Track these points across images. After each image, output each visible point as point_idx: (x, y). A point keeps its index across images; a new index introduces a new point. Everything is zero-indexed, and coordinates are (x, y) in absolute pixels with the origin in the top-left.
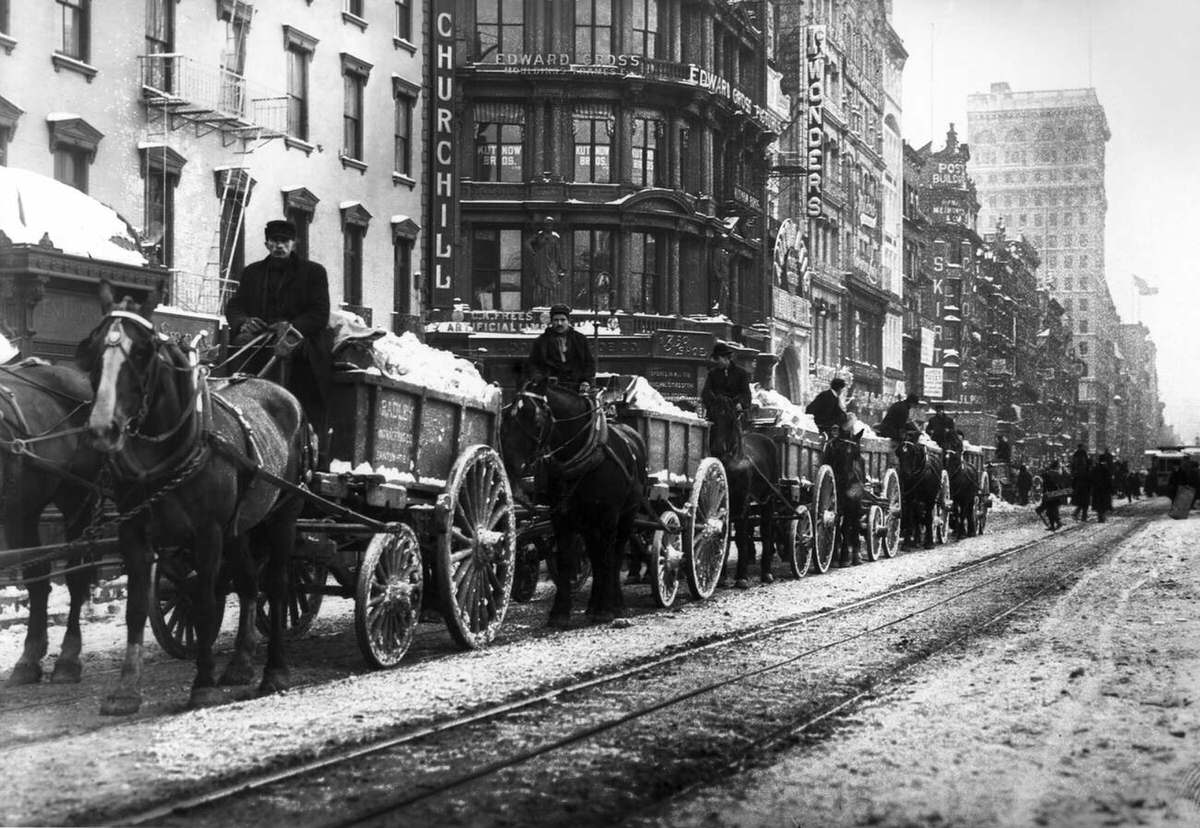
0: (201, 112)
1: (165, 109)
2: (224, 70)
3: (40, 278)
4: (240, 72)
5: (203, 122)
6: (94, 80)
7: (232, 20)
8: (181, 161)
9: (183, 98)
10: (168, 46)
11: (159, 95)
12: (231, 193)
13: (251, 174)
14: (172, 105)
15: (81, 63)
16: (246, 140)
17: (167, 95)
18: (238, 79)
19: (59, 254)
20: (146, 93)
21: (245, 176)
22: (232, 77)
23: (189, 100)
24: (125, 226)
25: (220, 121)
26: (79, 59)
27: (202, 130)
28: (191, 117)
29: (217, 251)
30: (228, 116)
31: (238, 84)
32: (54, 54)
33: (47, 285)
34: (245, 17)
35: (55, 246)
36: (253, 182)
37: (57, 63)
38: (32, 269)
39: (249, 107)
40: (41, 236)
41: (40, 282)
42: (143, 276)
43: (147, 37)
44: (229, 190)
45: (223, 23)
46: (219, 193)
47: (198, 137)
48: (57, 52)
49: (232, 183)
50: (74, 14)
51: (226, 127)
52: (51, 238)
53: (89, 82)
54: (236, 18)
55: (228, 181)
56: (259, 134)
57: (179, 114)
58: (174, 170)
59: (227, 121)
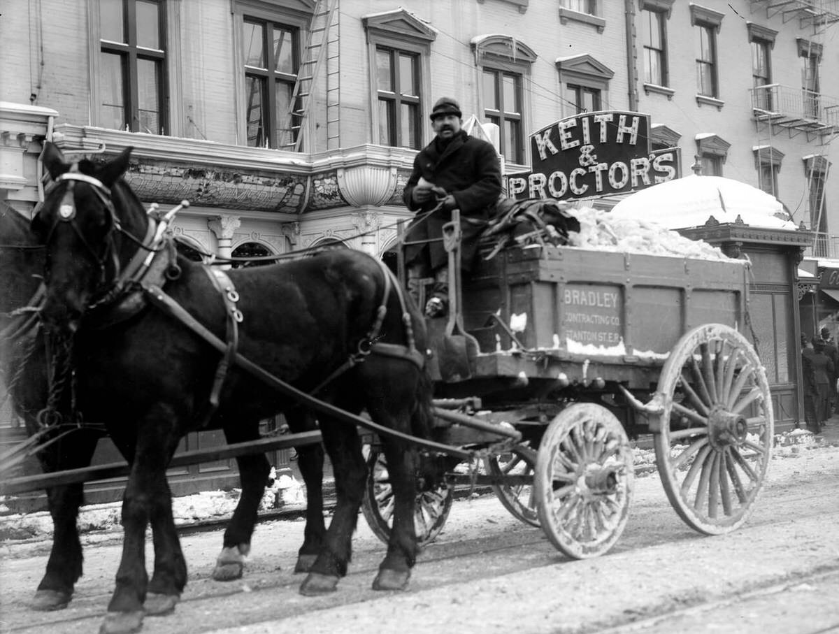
0: (793, 121)
1: (770, 122)
2: (806, 91)
3: (737, 244)
4: (817, 90)
5: (793, 127)
6: (722, 109)
7: (809, 55)
8: (781, 155)
9: (781, 113)
10: (767, 80)
11: (764, 114)
12: (816, 174)
13: (829, 159)
14: (774, 119)
15: (713, 99)
16: (822, 136)
17: (769, 113)
18: (816, 96)
19: (747, 228)
20: (756, 113)
21: (825, 161)
22: (810, 95)
23: (786, 114)
24: (782, 206)
25: (804, 125)
26: (712, 96)
27: (793, 132)
28: (787, 125)
29: (809, 213)
30: (811, 121)
31: (817, 98)
32: (697, 96)
33: (741, 248)
34: (818, 52)
35: (745, 222)
36: (830, 164)
37: (699, 101)
38: (732, 239)
39: (824, 114)
40: (736, 218)
41: (737, 246)
42: (796, 237)
43: (754, 76)
44: (814, 172)
45: (802, 58)
46: (807, 173)
47: (791, 138)
48: (699, 94)
49: (816, 166)
50: (707, 67)
51: (810, 129)
52: (742, 218)
53: (719, 111)
54: (812, 54)
55: (813, 165)
56: (833, 131)
57: (778, 124)
58: (777, 163)
59: (809, 125)
